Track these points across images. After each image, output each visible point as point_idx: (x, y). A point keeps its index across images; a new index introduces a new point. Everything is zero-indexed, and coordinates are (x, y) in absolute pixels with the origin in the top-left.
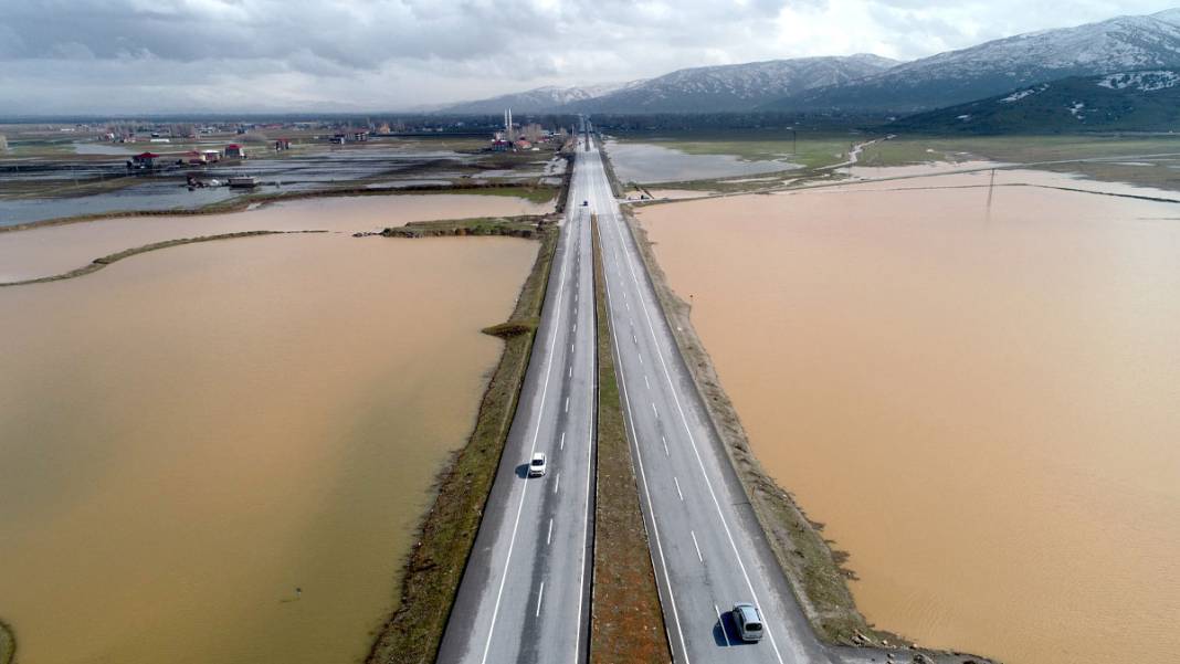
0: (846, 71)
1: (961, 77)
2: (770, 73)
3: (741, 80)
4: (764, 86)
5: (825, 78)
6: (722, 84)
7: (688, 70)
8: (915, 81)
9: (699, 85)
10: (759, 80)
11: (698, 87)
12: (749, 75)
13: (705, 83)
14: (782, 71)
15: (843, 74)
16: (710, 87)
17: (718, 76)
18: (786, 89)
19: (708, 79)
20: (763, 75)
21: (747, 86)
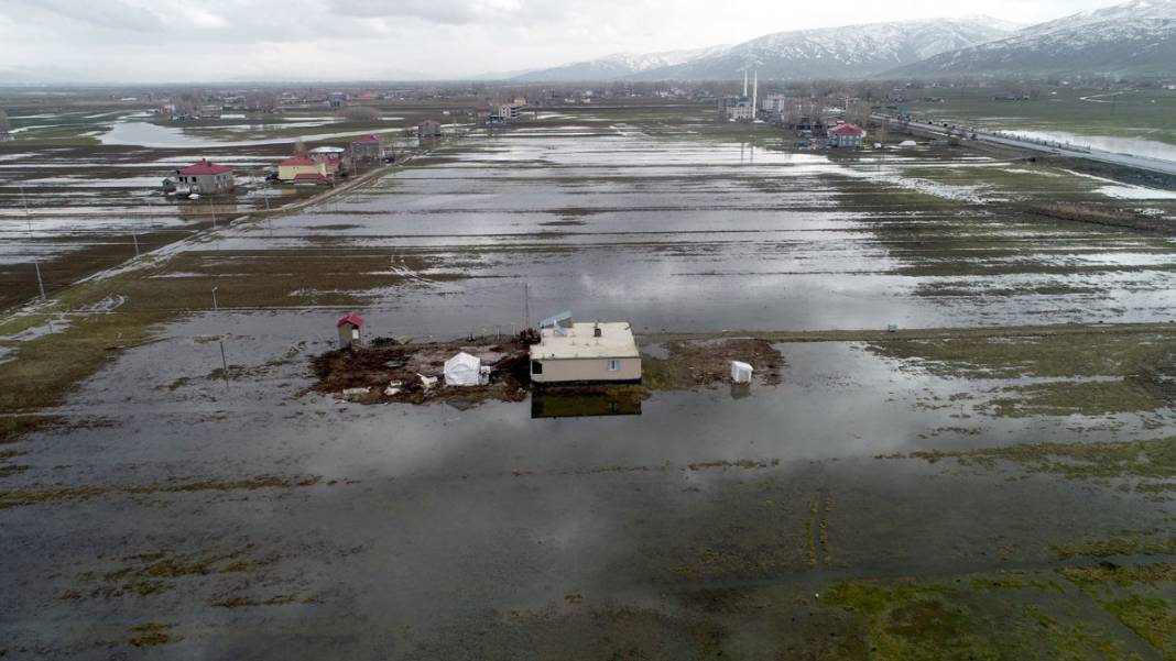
0: (963, 35)
1: (1139, 37)
2: (876, 37)
3: (843, 44)
4: (870, 50)
5: (940, 41)
6: (823, 49)
7: (779, 34)
8: (1079, 43)
9: (798, 50)
10: (863, 45)
11: (796, 53)
12: (852, 40)
13: (804, 47)
14: (890, 35)
15: (961, 37)
16: (811, 52)
17: (817, 40)
18: (896, 54)
19: (807, 44)
20: (868, 39)
21: (850, 50)
